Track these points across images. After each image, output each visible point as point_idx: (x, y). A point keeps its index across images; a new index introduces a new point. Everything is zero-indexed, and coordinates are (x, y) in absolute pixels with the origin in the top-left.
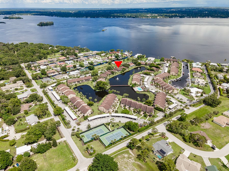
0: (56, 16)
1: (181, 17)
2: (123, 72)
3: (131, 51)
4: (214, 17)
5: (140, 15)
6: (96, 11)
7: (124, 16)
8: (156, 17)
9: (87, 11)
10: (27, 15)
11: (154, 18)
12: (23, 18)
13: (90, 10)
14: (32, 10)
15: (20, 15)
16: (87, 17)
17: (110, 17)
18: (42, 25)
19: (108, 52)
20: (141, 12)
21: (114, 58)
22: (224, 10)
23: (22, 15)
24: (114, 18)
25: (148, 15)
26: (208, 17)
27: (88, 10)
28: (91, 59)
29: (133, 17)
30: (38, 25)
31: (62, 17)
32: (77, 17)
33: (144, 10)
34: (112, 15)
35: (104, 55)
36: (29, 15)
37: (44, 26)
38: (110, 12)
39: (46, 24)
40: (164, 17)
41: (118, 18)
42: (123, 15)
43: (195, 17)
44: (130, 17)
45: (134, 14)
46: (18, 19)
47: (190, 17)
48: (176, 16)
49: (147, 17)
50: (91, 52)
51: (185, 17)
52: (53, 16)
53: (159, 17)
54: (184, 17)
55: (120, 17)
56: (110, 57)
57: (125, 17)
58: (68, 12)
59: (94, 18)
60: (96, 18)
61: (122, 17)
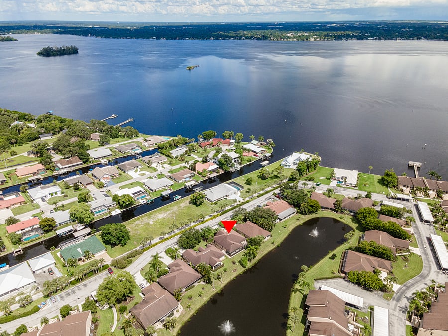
0: (92, 36)
1: (360, 38)
2: (254, 261)
3: (270, 141)
4: (431, 39)
5: (271, 34)
6: (182, 27)
7: (238, 36)
8: (307, 38)
9: (162, 27)
10: (34, 33)
11: (303, 40)
12: (16, 40)
13: (169, 25)
14: (51, 24)
15: (19, 33)
16: (158, 38)
17: (209, 39)
18: (47, 53)
19: (197, 141)
20: (272, 29)
21: (213, 171)
22: (437, 25)
23: (22, 33)
24: (218, 39)
25: (289, 35)
26: (419, 39)
27: (164, 25)
28: (131, 173)
29: (258, 39)
30: (40, 54)
31: (105, 38)
32: (137, 38)
33: (276, 25)
34: (213, 35)
35: (182, 156)
36: (36, 33)
37: (54, 55)
38: (208, 29)
39: (61, 52)
40: (324, 39)
41: (224, 39)
42: (236, 34)
43: (392, 40)
44: (251, 38)
45: (259, 32)
46: (6, 41)
47: (380, 39)
48: (348, 37)
49: (288, 37)
50: (140, 139)
51: (369, 37)
52: (86, 36)
53: (312, 37)
54: (367, 39)
55: (229, 37)
56: (200, 167)
57: (240, 39)
58: (123, 28)
59: (175, 39)
60: (179, 39)
61: (235, 37)
